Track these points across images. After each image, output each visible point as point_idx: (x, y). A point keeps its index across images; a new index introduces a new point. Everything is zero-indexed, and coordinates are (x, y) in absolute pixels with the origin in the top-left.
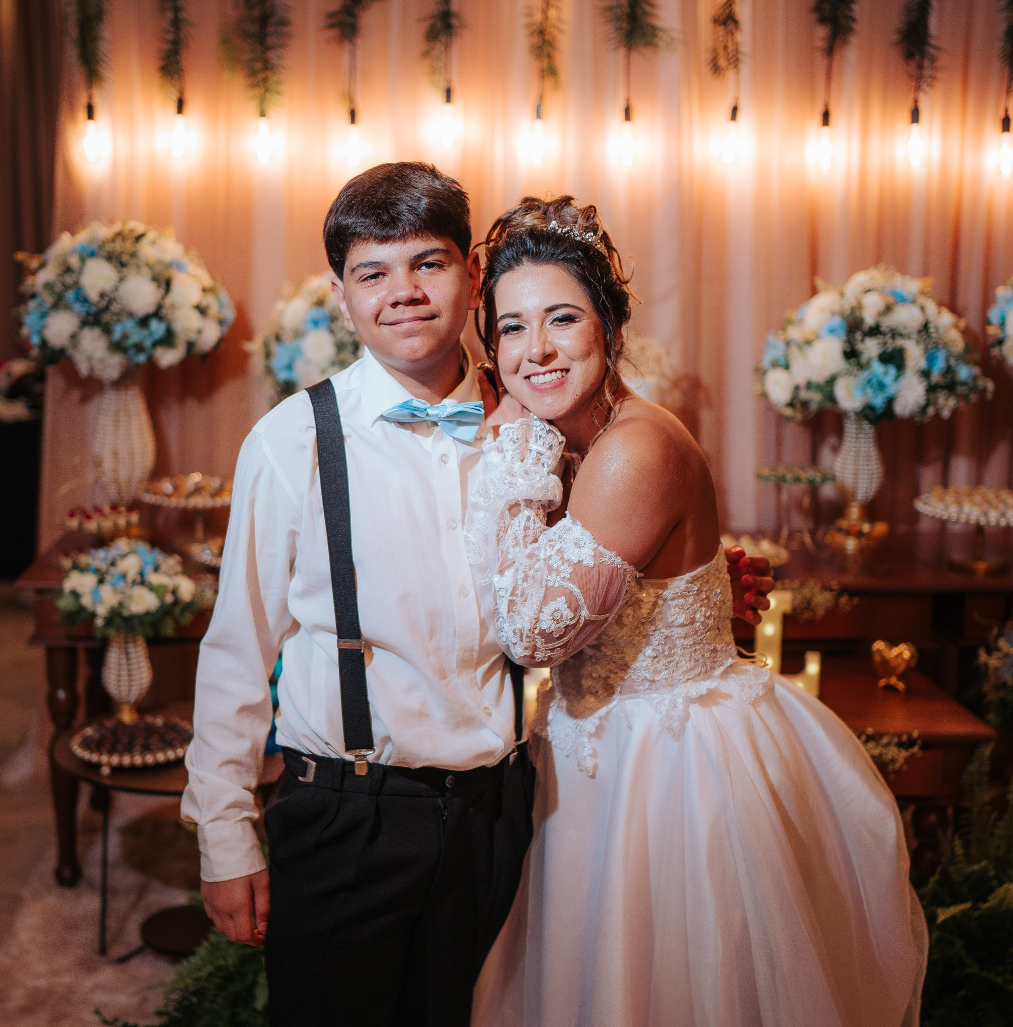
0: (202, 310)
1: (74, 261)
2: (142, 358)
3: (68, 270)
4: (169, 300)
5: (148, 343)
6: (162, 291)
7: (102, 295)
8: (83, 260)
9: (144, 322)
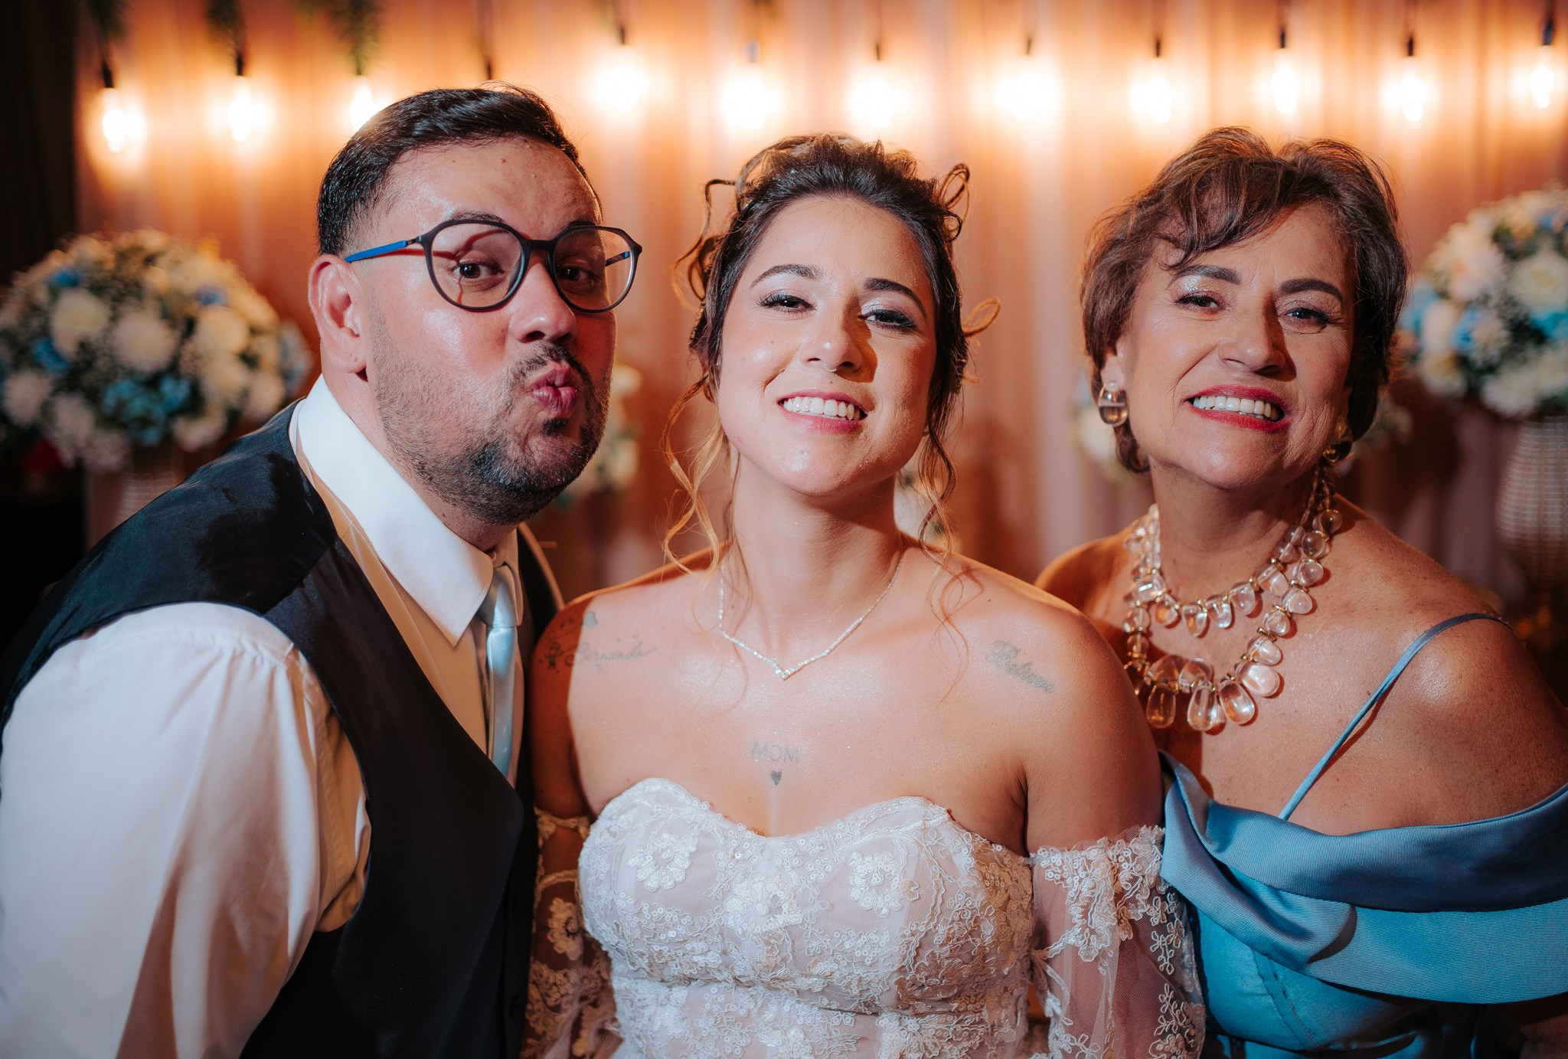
0: (249, 360)
1: (42, 296)
2: (152, 436)
3: (33, 309)
4: (189, 347)
5: (159, 412)
6: (178, 334)
7: (83, 346)
8: (55, 292)
9: (152, 382)
